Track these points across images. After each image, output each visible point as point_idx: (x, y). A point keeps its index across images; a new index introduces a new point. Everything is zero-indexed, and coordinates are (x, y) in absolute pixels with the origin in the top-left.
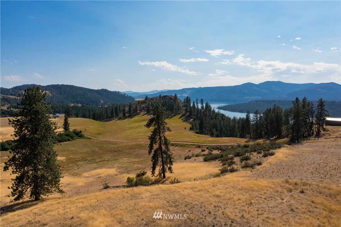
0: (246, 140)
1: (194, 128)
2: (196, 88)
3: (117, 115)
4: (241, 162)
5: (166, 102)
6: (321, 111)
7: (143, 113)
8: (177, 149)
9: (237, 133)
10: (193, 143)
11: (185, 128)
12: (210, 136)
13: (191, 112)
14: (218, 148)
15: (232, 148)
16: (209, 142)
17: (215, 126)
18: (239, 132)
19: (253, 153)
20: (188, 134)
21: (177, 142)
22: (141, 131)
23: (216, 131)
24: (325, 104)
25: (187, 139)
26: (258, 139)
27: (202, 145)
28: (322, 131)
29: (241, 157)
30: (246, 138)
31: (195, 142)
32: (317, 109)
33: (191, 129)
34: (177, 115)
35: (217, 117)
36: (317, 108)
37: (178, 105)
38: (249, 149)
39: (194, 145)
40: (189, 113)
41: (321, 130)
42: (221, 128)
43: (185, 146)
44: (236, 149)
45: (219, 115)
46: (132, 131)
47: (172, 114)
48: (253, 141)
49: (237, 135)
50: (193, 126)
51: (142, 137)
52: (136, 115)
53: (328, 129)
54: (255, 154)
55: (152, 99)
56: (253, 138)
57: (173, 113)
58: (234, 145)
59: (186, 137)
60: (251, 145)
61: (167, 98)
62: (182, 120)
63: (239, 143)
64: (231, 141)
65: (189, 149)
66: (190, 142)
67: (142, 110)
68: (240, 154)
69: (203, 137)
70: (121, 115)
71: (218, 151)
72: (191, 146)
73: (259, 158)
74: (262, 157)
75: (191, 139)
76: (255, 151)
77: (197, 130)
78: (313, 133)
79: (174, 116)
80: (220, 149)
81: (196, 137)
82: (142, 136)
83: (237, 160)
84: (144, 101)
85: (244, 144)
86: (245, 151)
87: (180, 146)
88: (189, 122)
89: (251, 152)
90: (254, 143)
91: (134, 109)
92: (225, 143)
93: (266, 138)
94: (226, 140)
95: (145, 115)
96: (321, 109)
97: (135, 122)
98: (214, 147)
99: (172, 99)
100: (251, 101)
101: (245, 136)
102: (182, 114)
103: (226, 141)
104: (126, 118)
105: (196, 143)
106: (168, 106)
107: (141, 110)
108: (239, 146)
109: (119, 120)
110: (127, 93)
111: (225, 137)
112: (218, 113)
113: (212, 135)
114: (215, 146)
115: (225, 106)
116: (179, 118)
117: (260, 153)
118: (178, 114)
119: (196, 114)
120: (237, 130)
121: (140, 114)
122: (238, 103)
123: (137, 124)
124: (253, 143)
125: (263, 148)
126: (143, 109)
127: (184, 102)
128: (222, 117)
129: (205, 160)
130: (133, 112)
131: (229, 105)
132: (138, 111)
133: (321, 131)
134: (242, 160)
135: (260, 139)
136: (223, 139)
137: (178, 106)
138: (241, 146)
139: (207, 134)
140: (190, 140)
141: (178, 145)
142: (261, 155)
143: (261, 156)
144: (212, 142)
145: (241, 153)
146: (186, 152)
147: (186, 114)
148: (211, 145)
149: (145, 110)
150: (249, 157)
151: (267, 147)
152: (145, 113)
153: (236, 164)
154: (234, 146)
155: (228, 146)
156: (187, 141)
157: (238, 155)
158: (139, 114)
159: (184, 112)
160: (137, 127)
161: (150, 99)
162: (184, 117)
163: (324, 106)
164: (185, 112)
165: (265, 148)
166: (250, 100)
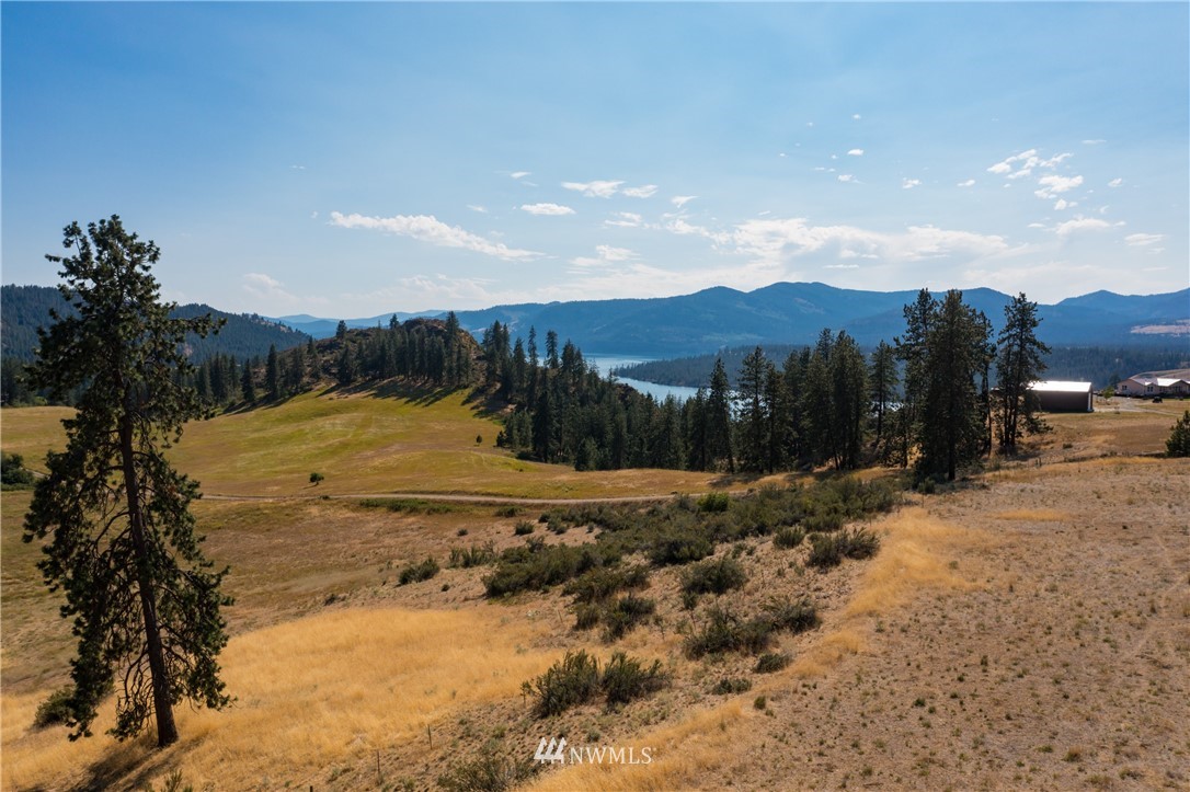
0: (715, 477)
1: (515, 437)
2: (541, 305)
3: (220, 394)
4: (690, 605)
5: (412, 342)
6: (1022, 347)
7: (322, 385)
8: (413, 523)
9: (676, 452)
10: (489, 494)
11: (479, 440)
12: (573, 468)
13: (506, 381)
14: (588, 514)
15: (651, 513)
16: (557, 493)
17: (596, 431)
18: (687, 448)
19: (751, 542)
20: (479, 462)
21: (422, 493)
22: (296, 455)
23: (598, 448)
24: (1036, 316)
25: (467, 482)
26: (761, 473)
27: (522, 505)
28: (1024, 432)
29: (689, 568)
30: (713, 469)
31: (496, 491)
32: (1004, 340)
33: (501, 443)
34: (454, 390)
35: (606, 397)
36: (1005, 336)
37: (459, 352)
38: (728, 517)
39: (490, 504)
40: (502, 384)
41: (1019, 428)
42: (618, 437)
43: (448, 510)
44: (668, 518)
45: (614, 389)
46: (262, 453)
47: (434, 386)
48: (746, 482)
49: (678, 459)
50: (509, 430)
51: (290, 477)
52: (294, 395)
53: (1049, 424)
54: (765, 546)
55: (364, 333)
56: (743, 469)
57: (440, 386)
58: (660, 502)
59: (465, 472)
60: (737, 500)
61: (418, 331)
62: (472, 408)
63: (684, 492)
64: (651, 484)
65: (462, 526)
66: (477, 493)
67: (321, 374)
68: (685, 549)
69: (539, 470)
70: (236, 395)
71: (591, 531)
72: (475, 512)
73: (791, 574)
74: (810, 564)
75: (485, 481)
76: (762, 530)
77: (524, 444)
78: (988, 443)
79: (445, 395)
80: (600, 523)
81: (511, 470)
82: (291, 473)
83: (663, 587)
84: (331, 341)
85: (705, 495)
86: (710, 531)
87: (429, 513)
88: (502, 416)
89: (743, 535)
90: (751, 491)
91: (287, 372)
92: (626, 491)
93: (797, 468)
94: (631, 479)
95: (333, 395)
96: (1021, 339)
97: (288, 419)
98: (573, 513)
99: (439, 332)
100: (726, 350)
101: (710, 461)
102: (474, 385)
103: (631, 486)
104: (254, 406)
105: (502, 495)
106: (421, 356)
107: (315, 376)
108: (683, 505)
109: (225, 412)
110: (293, 321)
111: (630, 468)
112: (610, 382)
113: (581, 465)
114: (578, 505)
115: (639, 365)
116: (464, 403)
117: (789, 542)
118: (459, 387)
119: (525, 385)
120: (680, 442)
121: (311, 390)
122: (684, 355)
123: (288, 429)
124: (746, 491)
125: (802, 514)
126: (326, 370)
127: (485, 342)
128: (622, 398)
129: (495, 592)
130: (286, 384)
131: (653, 363)
132: (306, 379)
133: (1020, 434)
134: (694, 590)
135: (771, 473)
136: (619, 477)
137: (458, 359)
138: (691, 505)
139: (565, 460)
140: (476, 485)
141: (420, 507)
142: (800, 554)
143: (800, 563)
144: (571, 489)
145: (690, 544)
146: (444, 541)
147: (490, 386)
148: (561, 505)
149: (330, 374)
150: (734, 572)
151: (820, 508)
152: (333, 385)
153: (658, 621)
154: (664, 507)
155: (634, 506)
156: (466, 489)
157: (669, 556)
158: (306, 391)
159: (482, 379)
160: (287, 439)
161: (357, 335)
162: (482, 399)
163: (1034, 324)
164: (487, 379)
165: (812, 514)
166: (723, 347)
